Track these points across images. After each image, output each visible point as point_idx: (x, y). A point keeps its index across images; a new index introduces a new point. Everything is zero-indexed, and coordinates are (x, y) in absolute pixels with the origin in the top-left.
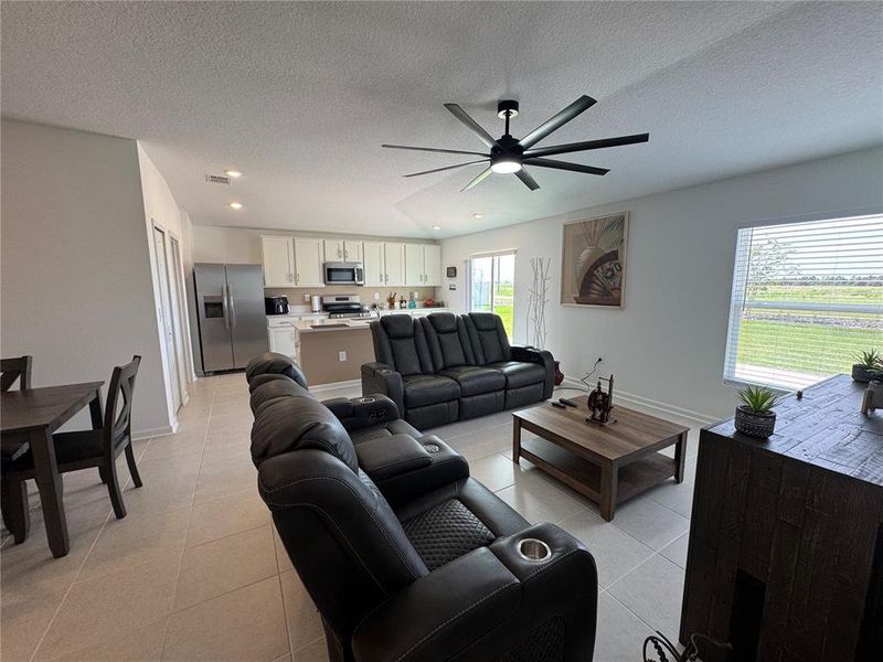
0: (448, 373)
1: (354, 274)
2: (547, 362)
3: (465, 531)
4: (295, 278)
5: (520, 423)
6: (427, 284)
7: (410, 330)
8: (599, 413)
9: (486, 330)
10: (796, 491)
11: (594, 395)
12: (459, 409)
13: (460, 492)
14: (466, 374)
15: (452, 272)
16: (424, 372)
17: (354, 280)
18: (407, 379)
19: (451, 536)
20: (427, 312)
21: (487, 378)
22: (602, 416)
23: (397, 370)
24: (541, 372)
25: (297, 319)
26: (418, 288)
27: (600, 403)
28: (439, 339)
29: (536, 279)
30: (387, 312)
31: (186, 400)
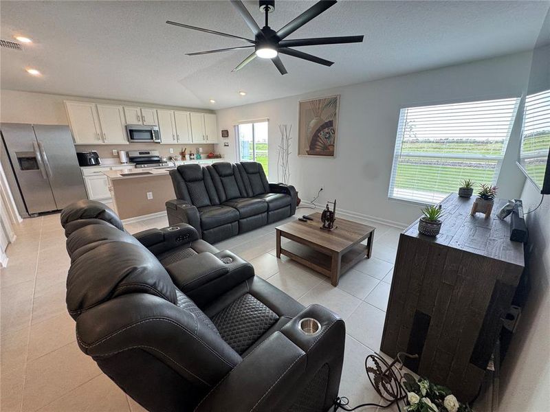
0: (229, 203)
1: (152, 134)
2: (292, 193)
3: (259, 317)
4: (102, 137)
5: (280, 233)
6: (208, 142)
7: (200, 175)
8: (327, 223)
9: (253, 173)
10: (453, 266)
11: (325, 212)
12: (239, 227)
13: (250, 288)
14: (241, 203)
15: (225, 134)
16: (213, 204)
17: (152, 139)
18: (202, 209)
19: (249, 322)
20: (210, 162)
21: (256, 205)
22: (329, 224)
23: (193, 204)
24: (288, 199)
25: (108, 169)
26: (201, 145)
27: (328, 217)
28: (222, 181)
29: (283, 139)
30: (180, 163)
31: (13, 239)
